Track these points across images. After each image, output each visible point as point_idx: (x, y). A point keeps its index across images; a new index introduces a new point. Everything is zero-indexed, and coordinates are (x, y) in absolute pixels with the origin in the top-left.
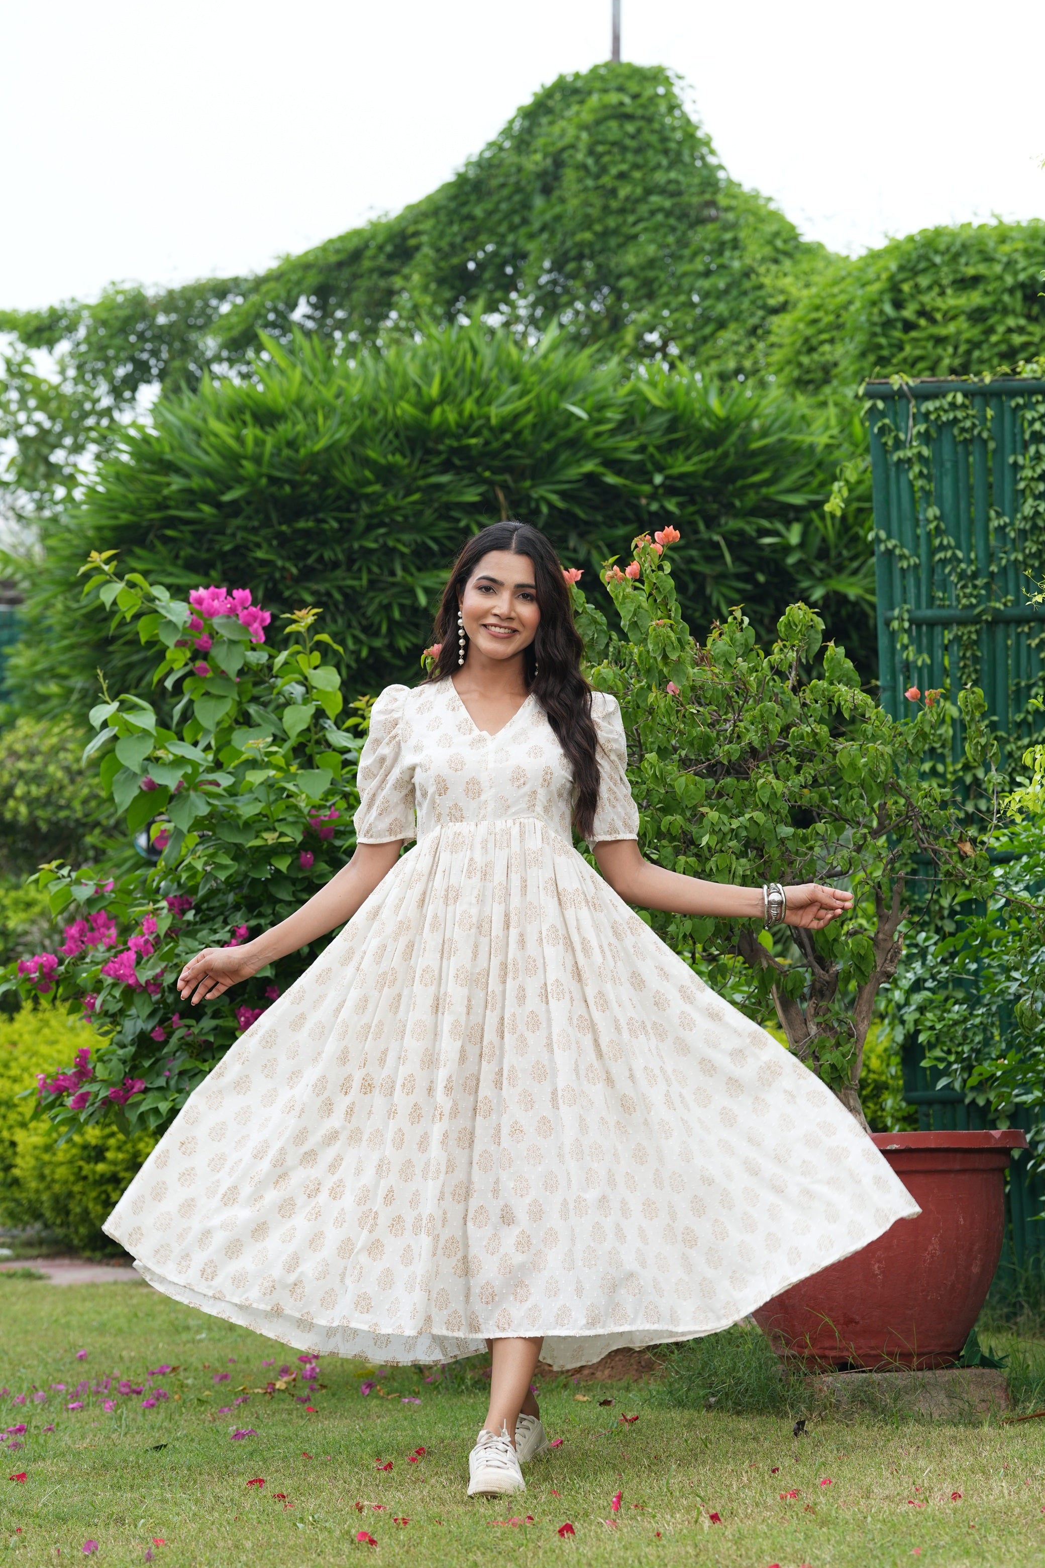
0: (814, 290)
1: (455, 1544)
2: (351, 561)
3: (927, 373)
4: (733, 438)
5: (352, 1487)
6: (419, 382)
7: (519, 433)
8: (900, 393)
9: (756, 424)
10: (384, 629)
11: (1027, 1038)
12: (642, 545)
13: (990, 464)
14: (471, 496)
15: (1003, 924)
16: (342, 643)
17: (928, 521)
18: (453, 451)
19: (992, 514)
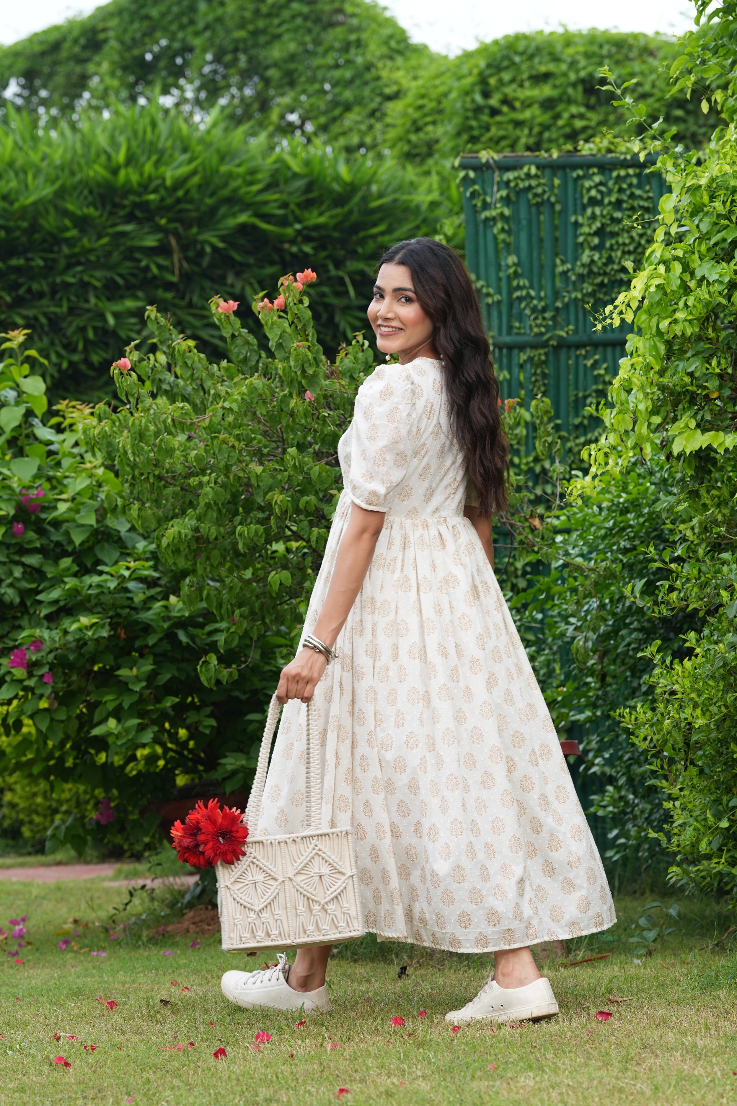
0: (420, 82)
1: (133, 1065)
2: (54, 292)
3: (508, 150)
4: (357, 199)
5: (51, 1022)
6: (109, 150)
7: (187, 192)
8: (487, 166)
9: (374, 188)
10: (81, 346)
11: (581, 670)
12: (286, 283)
13: (557, 222)
14: (151, 242)
15: (563, 583)
16: (47, 357)
17: (508, 267)
18: (136, 205)
19: (558, 261)
